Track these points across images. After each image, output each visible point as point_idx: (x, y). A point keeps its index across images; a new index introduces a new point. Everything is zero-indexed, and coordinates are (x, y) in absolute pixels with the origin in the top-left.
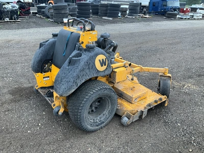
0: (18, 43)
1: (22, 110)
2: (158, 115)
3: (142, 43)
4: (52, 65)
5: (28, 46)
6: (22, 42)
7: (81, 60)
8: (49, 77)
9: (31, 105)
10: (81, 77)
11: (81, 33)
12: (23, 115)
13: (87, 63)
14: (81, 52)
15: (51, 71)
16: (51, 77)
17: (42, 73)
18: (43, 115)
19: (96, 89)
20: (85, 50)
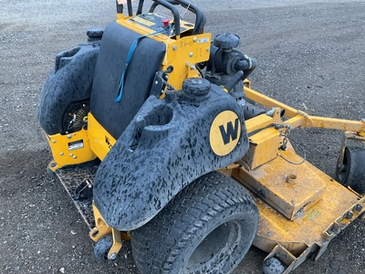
0: (20, 31)
1: (21, 221)
2: (347, 242)
3: (279, 35)
4: (89, 114)
5: (40, 39)
6: (27, 29)
7: (171, 135)
8: (82, 141)
9: (43, 204)
10: (169, 183)
11: (167, 41)
12: (22, 237)
13: (189, 140)
14: (170, 105)
15: (86, 128)
16: (88, 141)
17: (63, 134)
18: (71, 238)
19: (212, 213)
20: (181, 99)
